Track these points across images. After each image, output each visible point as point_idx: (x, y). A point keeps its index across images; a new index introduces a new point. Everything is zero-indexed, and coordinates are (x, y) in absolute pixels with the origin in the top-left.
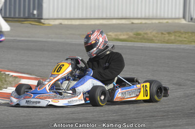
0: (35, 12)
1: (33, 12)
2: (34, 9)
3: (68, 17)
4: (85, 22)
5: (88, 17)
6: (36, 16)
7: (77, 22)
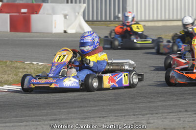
0: (120, 15)
1: (118, 15)
2: (119, 12)
3: (151, 18)
4: (169, 24)
5: (171, 18)
6: (121, 19)
7: (160, 24)
